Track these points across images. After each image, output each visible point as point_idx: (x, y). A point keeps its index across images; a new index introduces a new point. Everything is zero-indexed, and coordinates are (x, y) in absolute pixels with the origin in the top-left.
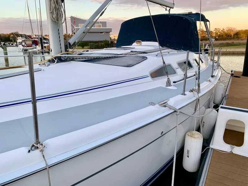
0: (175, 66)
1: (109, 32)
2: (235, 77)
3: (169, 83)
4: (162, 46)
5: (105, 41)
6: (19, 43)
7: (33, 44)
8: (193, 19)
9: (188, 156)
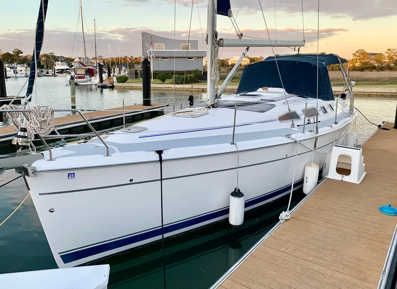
0: (299, 112)
1: (202, 57)
2: (383, 129)
3: (293, 126)
4: (289, 93)
5: (196, 72)
6: (57, 71)
7: (86, 74)
8: (324, 63)
9: (306, 182)
